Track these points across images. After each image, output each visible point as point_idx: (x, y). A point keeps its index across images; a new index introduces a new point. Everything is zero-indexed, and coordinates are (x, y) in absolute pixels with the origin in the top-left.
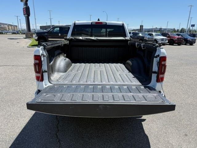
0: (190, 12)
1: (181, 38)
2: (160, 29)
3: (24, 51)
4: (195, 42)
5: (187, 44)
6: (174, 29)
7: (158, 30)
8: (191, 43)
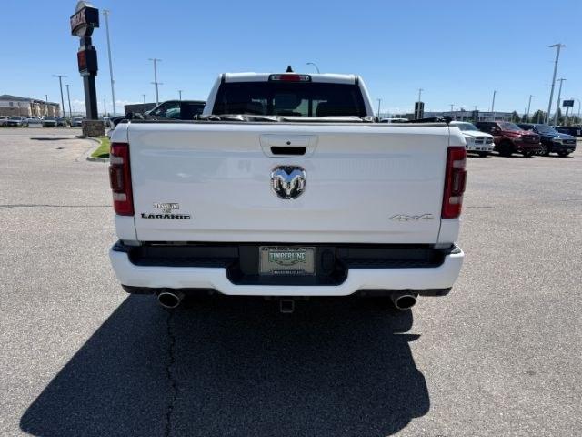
0: (556, 62)
1: (533, 136)
2: (473, 112)
3: (78, 169)
4: (573, 148)
5: (551, 154)
6: (515, 114)
7: (468, 115)
8: (564, 151)
